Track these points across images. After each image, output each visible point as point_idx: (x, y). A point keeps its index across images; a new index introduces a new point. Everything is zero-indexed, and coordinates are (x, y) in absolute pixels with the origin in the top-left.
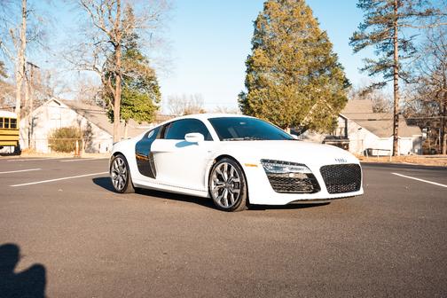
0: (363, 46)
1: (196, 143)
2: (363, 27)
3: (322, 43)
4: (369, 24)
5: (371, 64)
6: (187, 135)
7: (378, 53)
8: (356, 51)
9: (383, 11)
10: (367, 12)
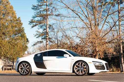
0: (36, 25)
1: (66, 57)
2: (34, 17)
3: (18, 22)
4: (37, 16)
5: (39, 33)
6: (64, 55)
7: (39, 29)
8: (32, 27)
9: (42, 12)
10: (35, 11)
